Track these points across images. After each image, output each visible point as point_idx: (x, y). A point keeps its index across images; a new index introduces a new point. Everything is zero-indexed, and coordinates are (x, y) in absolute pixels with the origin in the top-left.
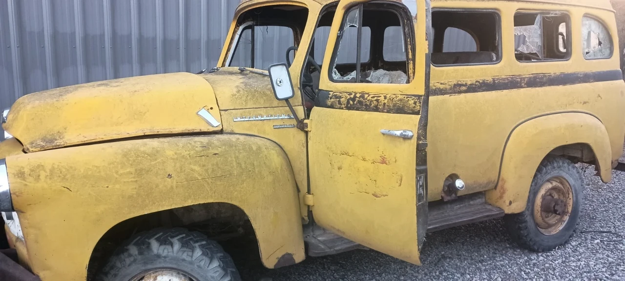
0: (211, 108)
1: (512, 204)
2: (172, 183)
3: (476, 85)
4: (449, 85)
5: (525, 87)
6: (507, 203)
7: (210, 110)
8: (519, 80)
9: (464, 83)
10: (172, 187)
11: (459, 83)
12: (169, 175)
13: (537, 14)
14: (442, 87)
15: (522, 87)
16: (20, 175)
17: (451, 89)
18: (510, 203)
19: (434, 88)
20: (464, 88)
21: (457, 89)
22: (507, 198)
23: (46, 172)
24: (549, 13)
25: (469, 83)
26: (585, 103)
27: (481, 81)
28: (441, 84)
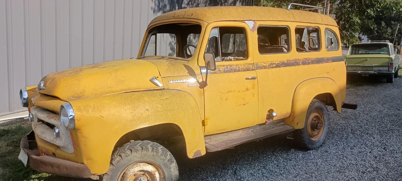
0: (158, 77)
1: (298, 124)
2: (149, 113)
3: (280, 64)
4: (268, 64)
5: (301, 65)
6: (296, 123)
7: (157, 78)
8: (299, 61)
9: (274, 63)
10: (149, 115)
11: (272, 63)
12: (147, 109)
13: (304, 29)
14: (265, 65)
15: (300, 65)
16: (79, 110)
17: (269, 66)
18: (297, 124)
19: (261, 65)
20: (275, 65)
21: (271, 66)
22: (296, 121)
23: (91, 108)
24: (309, 28)
25: (277, 63)
26: (328, 73)
27: (282, 62)
28: (264, 63)
